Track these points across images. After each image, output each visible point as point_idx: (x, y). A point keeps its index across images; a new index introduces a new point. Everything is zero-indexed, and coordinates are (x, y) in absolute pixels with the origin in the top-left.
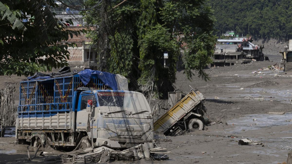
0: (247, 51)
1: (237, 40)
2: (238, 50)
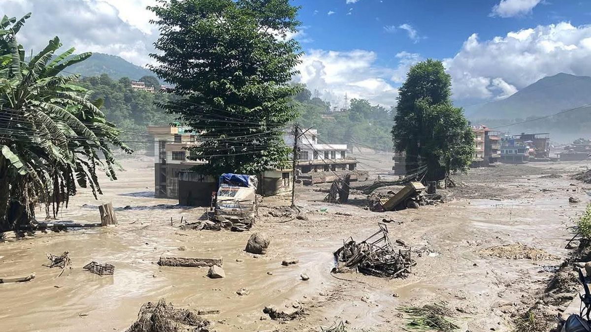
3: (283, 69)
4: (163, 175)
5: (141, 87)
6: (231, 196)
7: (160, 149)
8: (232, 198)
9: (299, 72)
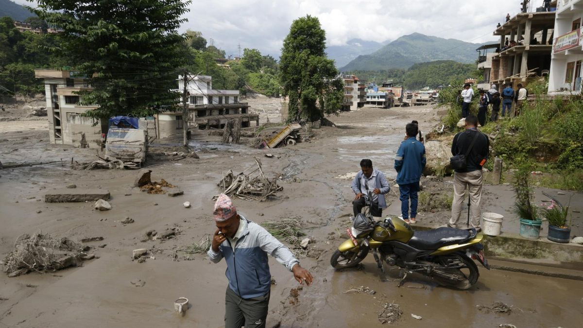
0: (435, 98)
1: (430, 92)
2: (430, 97)
3: (171, 17)
4: (57, 119)
5: (27, 28)
6: (121, 138)
7: (51, 93)
8: (122, 139)
9: (187, 20)
